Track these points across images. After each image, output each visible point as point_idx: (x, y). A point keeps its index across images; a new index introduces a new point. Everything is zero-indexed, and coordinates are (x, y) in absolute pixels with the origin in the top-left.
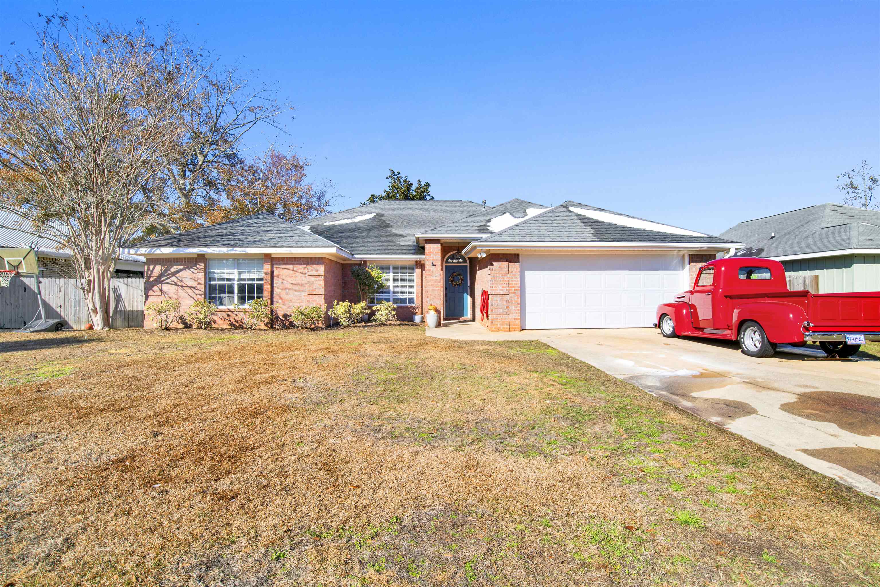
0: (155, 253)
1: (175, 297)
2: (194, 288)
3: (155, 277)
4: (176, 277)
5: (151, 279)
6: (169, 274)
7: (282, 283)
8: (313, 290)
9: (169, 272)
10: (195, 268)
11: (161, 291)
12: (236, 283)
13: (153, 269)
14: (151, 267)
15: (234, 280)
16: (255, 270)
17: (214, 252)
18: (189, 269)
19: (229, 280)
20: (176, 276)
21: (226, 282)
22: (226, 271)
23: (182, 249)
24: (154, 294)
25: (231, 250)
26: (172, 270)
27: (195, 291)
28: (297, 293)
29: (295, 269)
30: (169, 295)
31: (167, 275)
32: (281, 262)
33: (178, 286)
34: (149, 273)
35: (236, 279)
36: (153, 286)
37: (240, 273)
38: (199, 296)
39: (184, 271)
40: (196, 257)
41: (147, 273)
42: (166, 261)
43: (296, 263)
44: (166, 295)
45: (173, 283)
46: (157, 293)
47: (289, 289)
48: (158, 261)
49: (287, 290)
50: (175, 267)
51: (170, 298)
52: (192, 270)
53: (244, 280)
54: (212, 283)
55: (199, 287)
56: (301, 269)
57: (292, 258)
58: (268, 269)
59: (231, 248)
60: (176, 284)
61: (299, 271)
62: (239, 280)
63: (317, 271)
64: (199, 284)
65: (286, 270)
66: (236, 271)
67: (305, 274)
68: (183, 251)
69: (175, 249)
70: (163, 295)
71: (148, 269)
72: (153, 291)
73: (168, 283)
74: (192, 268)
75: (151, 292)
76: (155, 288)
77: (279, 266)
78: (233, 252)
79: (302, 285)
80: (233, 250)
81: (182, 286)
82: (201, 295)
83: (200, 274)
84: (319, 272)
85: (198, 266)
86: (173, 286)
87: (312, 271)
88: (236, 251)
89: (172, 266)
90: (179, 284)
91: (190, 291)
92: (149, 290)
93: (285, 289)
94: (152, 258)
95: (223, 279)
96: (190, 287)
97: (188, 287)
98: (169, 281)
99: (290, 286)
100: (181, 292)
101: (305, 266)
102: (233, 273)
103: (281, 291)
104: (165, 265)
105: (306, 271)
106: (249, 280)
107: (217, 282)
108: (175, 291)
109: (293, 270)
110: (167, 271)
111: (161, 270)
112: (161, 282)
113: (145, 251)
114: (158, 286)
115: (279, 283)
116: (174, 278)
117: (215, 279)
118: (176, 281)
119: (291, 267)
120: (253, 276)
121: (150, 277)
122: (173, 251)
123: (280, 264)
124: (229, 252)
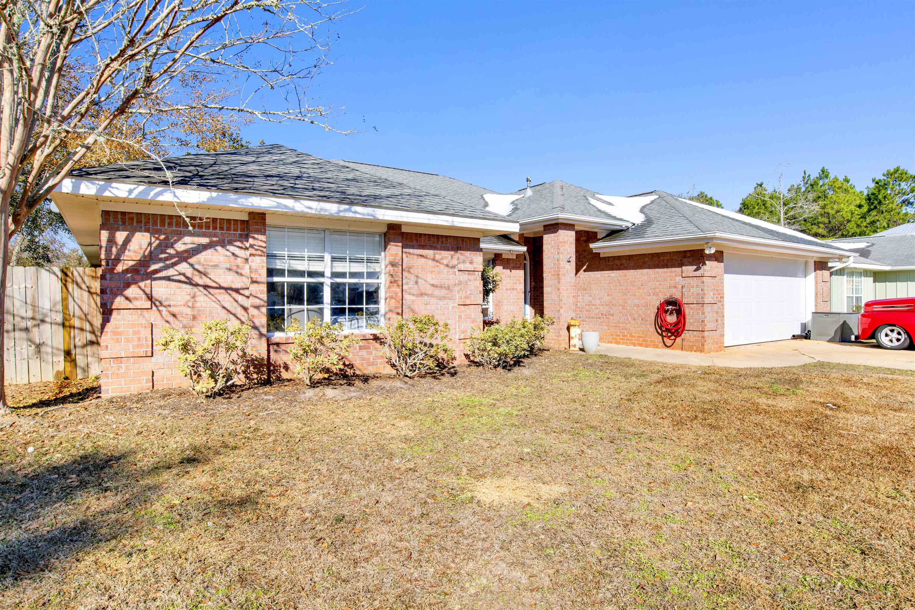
0: (160, 198)
1: (189, 311)
2: (237, 291)
3: (131, 263)
4: (192, 265)
5: (120, 268)
6: (171, 257)
7: (417, 283)
8: (467, 297)
9: (171, 251)
10: (238, 244)
11: (150, 298)
12: (327, 282)
13: (127, 241)
14: (121, 236)
15: (321, 274)
16: (365, 256)
17: (309, 211)
18: (223, 246)
19: (311, 274)
20: (190, 261)
21: (306, 280)
22: (306, 254)
23: (232, 196)
24: (131, 306)
25: (345, 210)
26: (180, 247)
27: (239, 298)
28: (441, 303)
29: (438, 257)
30: (172, 309)
31: (166, 259)
32: (414, 243)
33: (197, 285)
34: (114, 250)
35: (328, 274)
36: (128, 285)
37: (334, 259)
38: (253, 311)
39: (210, 251)
40: (246, 218)
41: (108, 251)
42: (163, 224)
43: (439, 246)
44: (161, 308)
45: (182, 278)
46: (138, 304)
47: (428, 295)
48: (139, 222)
49: (426, 298)
50: (187, 239)
51: (174, 315)
52: (231, 248)
53: (342, 275)
54: (276, 279)
55: (254, 288)
56: (446, 258)
57: (434, 235)
58: (396, 255)
59: (347, 207)
60: (190, 282)
61: (445, 262)
62: (335, 275)
63: (471, 263)
64: (253, 282)
65: (423, 260)
66: (328, 257)
67: (453, 267)
68: (235, 201)
69: (214, 194)
70: (154, 308)
71: (111, 241)
72: (127, 298)
73: (168, 278)
74: (230, 243)
75: (119, 302)
76: (132, 291)
77: (412, 251)
78: (350, 215)
79: (448, 288)
80: (349, 210)
81: (206, 287)
82: (257, 307)
83: (257, 259)
84: (475, 265)
85: (251, 241)
86: (184, 286)
87: (464, 262)
88: (356, 212)
89: (180, 235)
90: (197, 279)
91: (226, 299)
92: (116, 295)
93: (422, 294)
94: (123, 214)
95: (301, 274)
96: (226, 289)
97: (221, 288)
98: (170, 272)
99: (429, 290)
100: (202, 298)
101: (452, 253)
102: (321, 259)
103: (414, 298)
104: (159, 232)
105: (455, 262)
106: (353, 275)
107: (286, 279)
108: (188, 297)
109: (434, 260)
110: (167, 247)
111: (150, 244)
112: (151, 276)
113: (130, 191)
114: (142, 284)
115: (412, 283)
116: (183, 267)
117: (281, 272)
118: (189, 275)
119: (429, 253)
120: (356, 268)
121: (118, 260)
122: (211, 198)
123: (413, 247)
124: (342, 214)
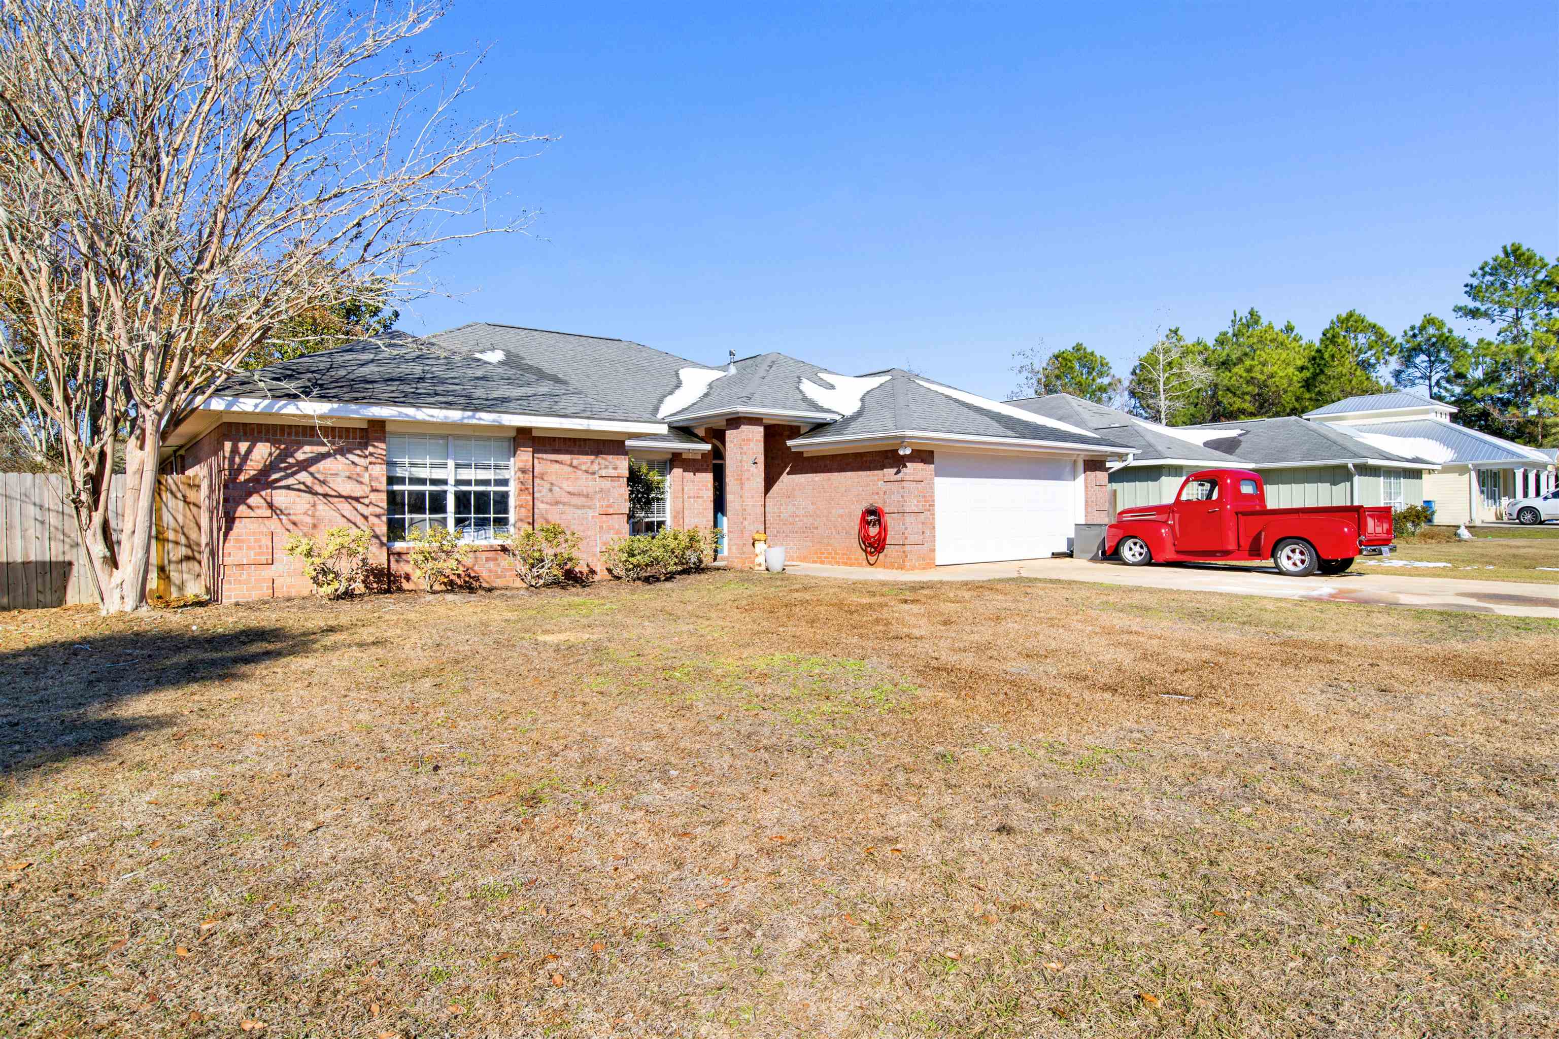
1: (309, 520)
2: (357, 499)
3: (253, 473)
4: (312, 474)
5: (242, 478)
6: (291, 466)
7: (551, 490)
8: (610, 506)
9: (291, 460)
10: (358, 452)
11: (271, 506)
12: (451, 490)
13: (249, 451)
14: (243, 447)
15: (445, 482)
16: (492, 463)
17: (431, 419)
18: (343, 455)
19: (434, 482)
20: (310, 470)
21: (428, 488)
22: (428, 461)
24: (252, 514)
25: (469, 417)
26: (300, 456)
27: (359, 506)
28: (579, 512)
29: (575, 462)
30: (293, 518)
31: (286, 468)
32: (548, 447)
33: (316, 494)
34: (237, 460)
35: (451, 481)
36: (250, 495)
37: (458, 466)
38: (372, 519)
39: (329, 460)
40: (365, 426)
41: (232, 461)
42: (282, 434)
43: (576, 449)
44: (282, 517)
45: (302, 487)
46: (259, 512)
47: (564, 504)
48: (260, 432)
49: (561, 506)
50: (307, 448)
51: (295, 524)
52: (350, 456)
53: (468, 483)
54: (396, 488)
55: (373, 497)
56: (585, 463)
57: (570, 439)
58: (527, 461)
59: (470, 413)
60: (310, 491)
61: (583, 467)
62: (458, 482)
63: (615, 468)
64: (374, 490)
65: (557, 466)
66: (451, 463)
67: (594, 473)
68: (357, 412)
70: (275, 516)
71: (235, 451)
72: (249, 507)
73: (288, 487)
74: (350, 451)
75: (242, 510)
76: (254, 500)
77: (544, 456)
78: (474, 421)
79: (587, 496)
80: (473, 417)
81: (325, 496)
82: (378, 516)
83: (378, 467)
84: (619, 471)
85: (371, 449)
86: (303, 494)
87: (606, 468)
88: (480, 419)
89: (300, 445)
90: (318, 488)
91: (346, 508)
92: (238, 504)
93: (557, 503)
94: (245, 425)
95: (422, 481)
96: (347, 498)
97: (340, 496)
98: (290, 481)
99: (566, 498)
100: (323, 508)
101: (592, 457)
102: (444, 466)
103: (548, 507)
104: (280, 442)
105: (595, 467)
106: (479, 482)
107: (407, 487)
108: (308, 506)
109: (571, 465)
110: (287, 456)
111: (271, 454)
112: (271, 485)
114: (263, 493)
115: (545, 491)
116: (303, 476)
117: (401, 481)
118: (309, 484)
119: (566, 458)
120: (483, 475)
121: (240, 470)
122: (332, 410)
123: (546, 452)
124: (466, 421)
